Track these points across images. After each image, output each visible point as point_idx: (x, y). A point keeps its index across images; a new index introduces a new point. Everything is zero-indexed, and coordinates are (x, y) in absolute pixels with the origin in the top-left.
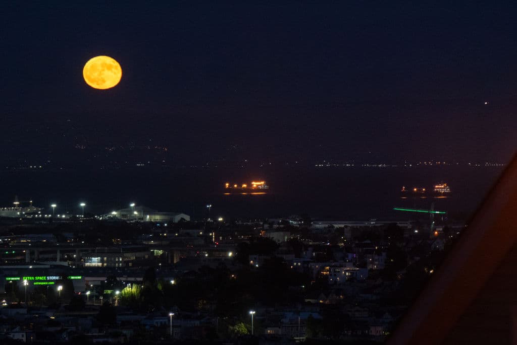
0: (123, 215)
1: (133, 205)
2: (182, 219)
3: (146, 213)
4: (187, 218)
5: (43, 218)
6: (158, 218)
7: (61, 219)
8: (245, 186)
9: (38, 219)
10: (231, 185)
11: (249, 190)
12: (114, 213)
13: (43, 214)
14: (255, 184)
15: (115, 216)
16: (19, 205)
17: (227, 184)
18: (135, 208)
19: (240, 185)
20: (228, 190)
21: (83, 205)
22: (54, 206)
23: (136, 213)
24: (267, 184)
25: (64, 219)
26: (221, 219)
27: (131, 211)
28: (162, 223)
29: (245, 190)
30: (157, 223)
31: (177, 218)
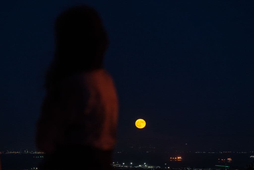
0: (142, 166)
1: (145, 164)
2: (158, 168)
3: (149, 166)
4: (160, 167)
5: (121, 167)
6: (152, 167)
7: (125, 167)
8: (176, 158)
9: (120, 167)
10: (172, 158)
11: (177, 159)
12: (140, 166)
13: (121, 166)
14: (178, 158)
15: (140, 167)
16: (114, 163)
17: (171, 158)
18: (146, 164)
19: (174, 158)
20: (171, 159)
21: (131, 163)
22: (124, 164)
23: (146, 166)
24: (182, 158)
25: (127, 167)
26: (169, 168)
27: (144, 165)
28: (153, 169)
29: (176, 159)
30: (151, 168)
31: (157, 167)
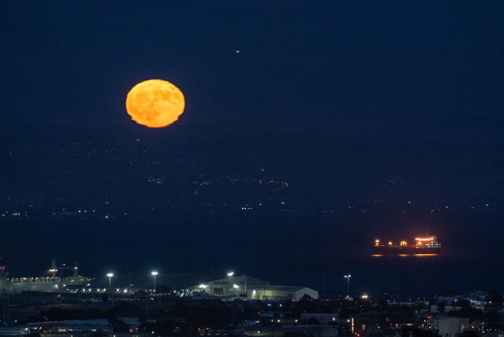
0: (216, 290)
1: (231, 274)
2: (306, 296)
3: (251, 286)
4: (314, 295)
5: (94, 294)
6: (269, 294)
7: (121, 295)
8: (404, 243)
9: (88, 295)
10: (384, 241)
11: (411, 250)
12: (203, 286)
13: (94, 287)
14: (420, 241)
16: (57, 274)
17: (377, 241)
18: (236, 279)
19: (396, 242)
20: (379, 250)
21: (155, 273)
22: (110, 275)
23: (236, 286)
24: (438, 240)
25: (127, 296)
26: (365, 297)
27: (229, 284)
28: (275, 304)
29: (404, 250)
30: (268, 302)
31: (298, 295)
